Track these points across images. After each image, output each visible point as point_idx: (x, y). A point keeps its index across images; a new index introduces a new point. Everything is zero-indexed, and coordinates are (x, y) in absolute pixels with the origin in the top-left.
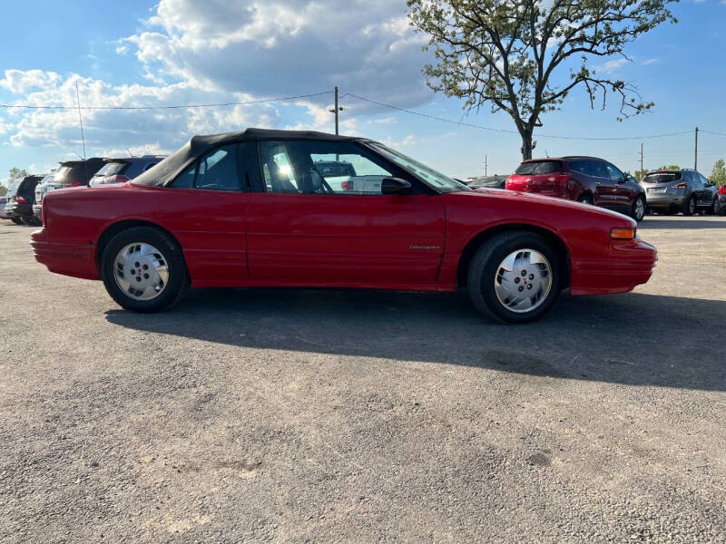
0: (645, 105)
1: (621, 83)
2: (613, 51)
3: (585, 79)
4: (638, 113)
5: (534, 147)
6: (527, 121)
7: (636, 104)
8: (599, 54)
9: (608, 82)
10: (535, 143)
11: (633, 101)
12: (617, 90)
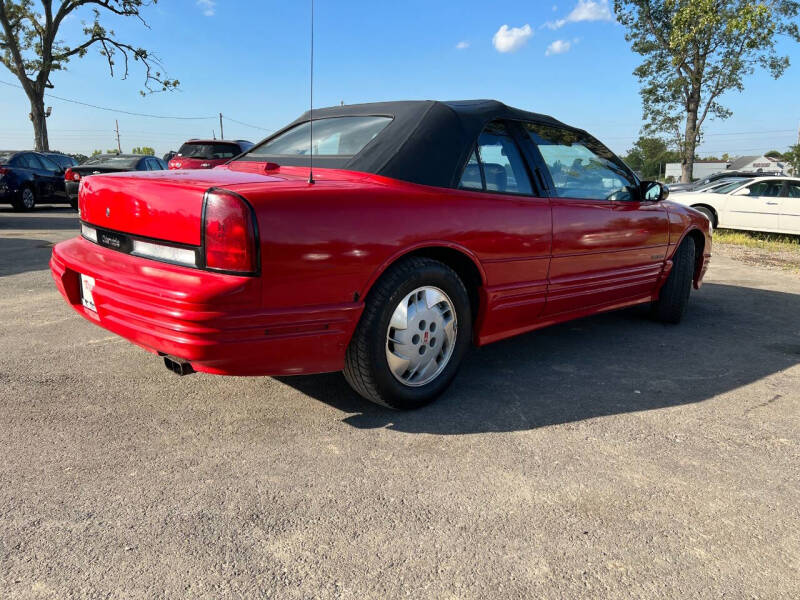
0: (172, 82)
1: (144, 52)
2: (130, 13)
3: (102, 39)
4: (164, 89)
5: (49, 114)
6: (34, 78)
7: (163, 79)
8: (116, 12)
9: (129, 48)
10: (50, 109)
11: (159, 75)
12: (139, 58)
